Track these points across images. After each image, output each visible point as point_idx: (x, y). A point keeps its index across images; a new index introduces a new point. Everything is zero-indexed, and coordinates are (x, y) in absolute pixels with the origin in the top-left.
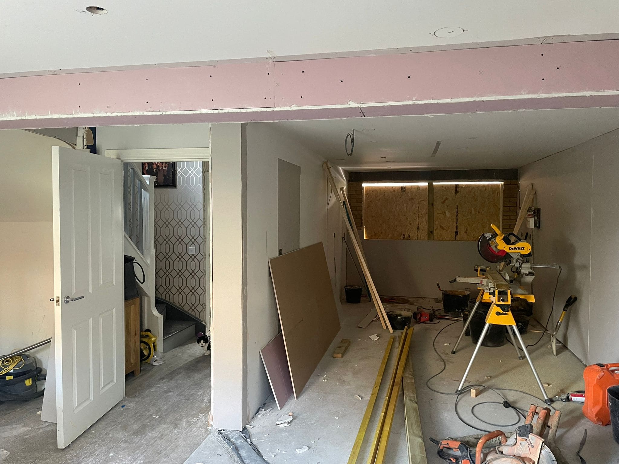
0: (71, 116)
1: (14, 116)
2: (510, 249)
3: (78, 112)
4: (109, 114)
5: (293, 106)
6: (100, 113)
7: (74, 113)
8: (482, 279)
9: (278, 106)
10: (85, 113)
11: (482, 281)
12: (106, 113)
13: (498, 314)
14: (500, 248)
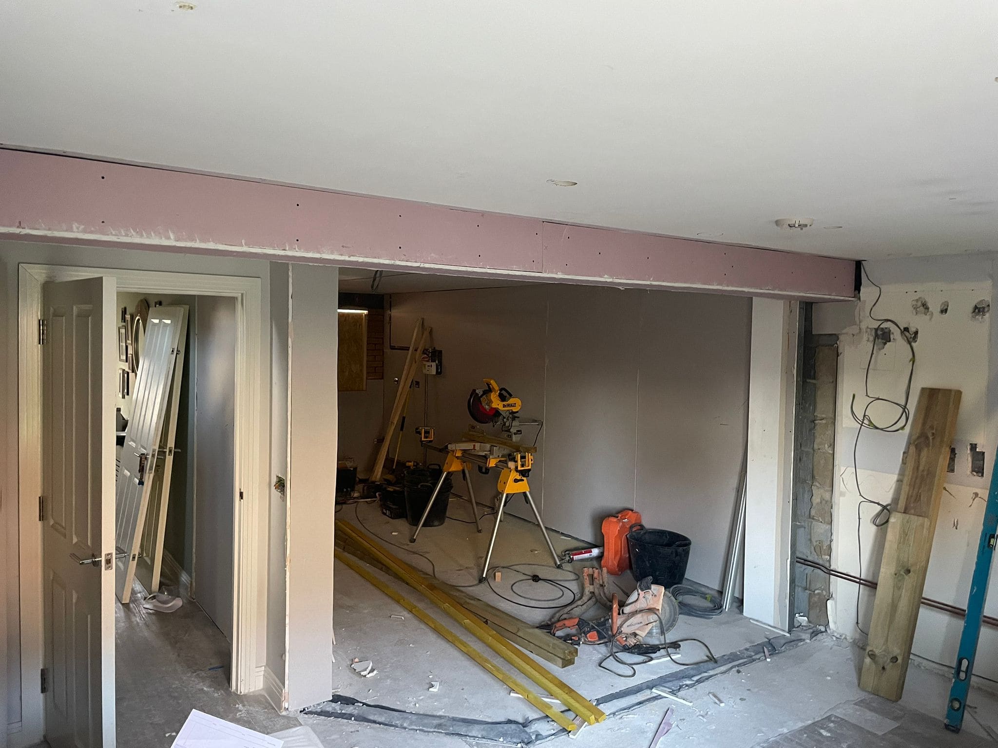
0: (282, 253)
1: (168, 238)
2: (504, 406)
3: (295, 249)
4: (347, 258)
5: (558, 273)
6: (332, 253)
7: (287, 249)
8: (474, 444)
9: (546, 272)
10: (307, 251)
11: (474, 446)
12: (342, 255)
13: (516, 481)
14: (494, 405)
